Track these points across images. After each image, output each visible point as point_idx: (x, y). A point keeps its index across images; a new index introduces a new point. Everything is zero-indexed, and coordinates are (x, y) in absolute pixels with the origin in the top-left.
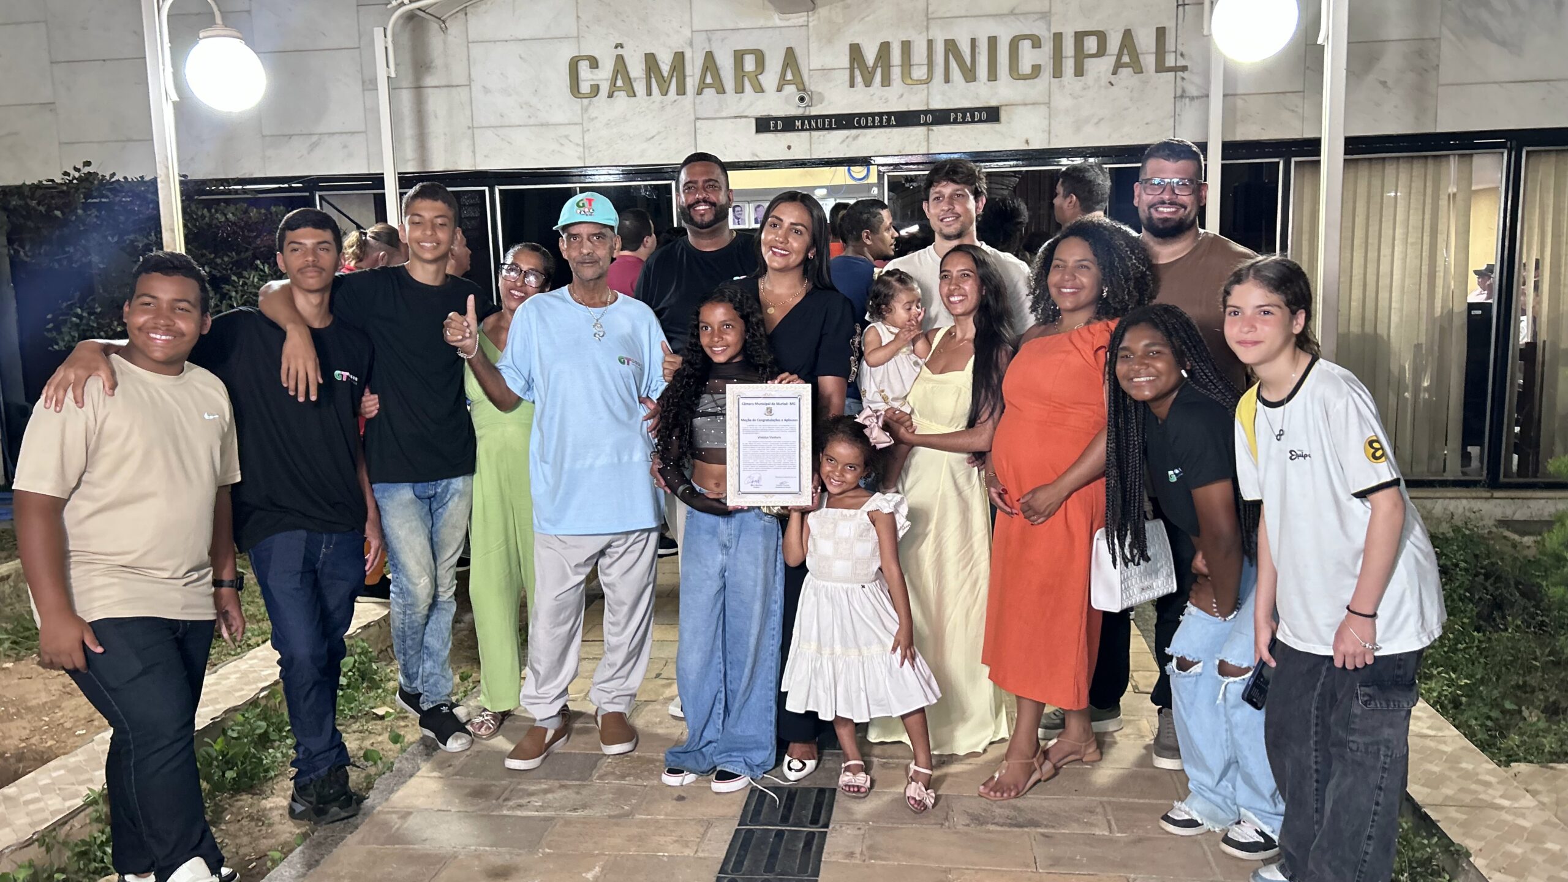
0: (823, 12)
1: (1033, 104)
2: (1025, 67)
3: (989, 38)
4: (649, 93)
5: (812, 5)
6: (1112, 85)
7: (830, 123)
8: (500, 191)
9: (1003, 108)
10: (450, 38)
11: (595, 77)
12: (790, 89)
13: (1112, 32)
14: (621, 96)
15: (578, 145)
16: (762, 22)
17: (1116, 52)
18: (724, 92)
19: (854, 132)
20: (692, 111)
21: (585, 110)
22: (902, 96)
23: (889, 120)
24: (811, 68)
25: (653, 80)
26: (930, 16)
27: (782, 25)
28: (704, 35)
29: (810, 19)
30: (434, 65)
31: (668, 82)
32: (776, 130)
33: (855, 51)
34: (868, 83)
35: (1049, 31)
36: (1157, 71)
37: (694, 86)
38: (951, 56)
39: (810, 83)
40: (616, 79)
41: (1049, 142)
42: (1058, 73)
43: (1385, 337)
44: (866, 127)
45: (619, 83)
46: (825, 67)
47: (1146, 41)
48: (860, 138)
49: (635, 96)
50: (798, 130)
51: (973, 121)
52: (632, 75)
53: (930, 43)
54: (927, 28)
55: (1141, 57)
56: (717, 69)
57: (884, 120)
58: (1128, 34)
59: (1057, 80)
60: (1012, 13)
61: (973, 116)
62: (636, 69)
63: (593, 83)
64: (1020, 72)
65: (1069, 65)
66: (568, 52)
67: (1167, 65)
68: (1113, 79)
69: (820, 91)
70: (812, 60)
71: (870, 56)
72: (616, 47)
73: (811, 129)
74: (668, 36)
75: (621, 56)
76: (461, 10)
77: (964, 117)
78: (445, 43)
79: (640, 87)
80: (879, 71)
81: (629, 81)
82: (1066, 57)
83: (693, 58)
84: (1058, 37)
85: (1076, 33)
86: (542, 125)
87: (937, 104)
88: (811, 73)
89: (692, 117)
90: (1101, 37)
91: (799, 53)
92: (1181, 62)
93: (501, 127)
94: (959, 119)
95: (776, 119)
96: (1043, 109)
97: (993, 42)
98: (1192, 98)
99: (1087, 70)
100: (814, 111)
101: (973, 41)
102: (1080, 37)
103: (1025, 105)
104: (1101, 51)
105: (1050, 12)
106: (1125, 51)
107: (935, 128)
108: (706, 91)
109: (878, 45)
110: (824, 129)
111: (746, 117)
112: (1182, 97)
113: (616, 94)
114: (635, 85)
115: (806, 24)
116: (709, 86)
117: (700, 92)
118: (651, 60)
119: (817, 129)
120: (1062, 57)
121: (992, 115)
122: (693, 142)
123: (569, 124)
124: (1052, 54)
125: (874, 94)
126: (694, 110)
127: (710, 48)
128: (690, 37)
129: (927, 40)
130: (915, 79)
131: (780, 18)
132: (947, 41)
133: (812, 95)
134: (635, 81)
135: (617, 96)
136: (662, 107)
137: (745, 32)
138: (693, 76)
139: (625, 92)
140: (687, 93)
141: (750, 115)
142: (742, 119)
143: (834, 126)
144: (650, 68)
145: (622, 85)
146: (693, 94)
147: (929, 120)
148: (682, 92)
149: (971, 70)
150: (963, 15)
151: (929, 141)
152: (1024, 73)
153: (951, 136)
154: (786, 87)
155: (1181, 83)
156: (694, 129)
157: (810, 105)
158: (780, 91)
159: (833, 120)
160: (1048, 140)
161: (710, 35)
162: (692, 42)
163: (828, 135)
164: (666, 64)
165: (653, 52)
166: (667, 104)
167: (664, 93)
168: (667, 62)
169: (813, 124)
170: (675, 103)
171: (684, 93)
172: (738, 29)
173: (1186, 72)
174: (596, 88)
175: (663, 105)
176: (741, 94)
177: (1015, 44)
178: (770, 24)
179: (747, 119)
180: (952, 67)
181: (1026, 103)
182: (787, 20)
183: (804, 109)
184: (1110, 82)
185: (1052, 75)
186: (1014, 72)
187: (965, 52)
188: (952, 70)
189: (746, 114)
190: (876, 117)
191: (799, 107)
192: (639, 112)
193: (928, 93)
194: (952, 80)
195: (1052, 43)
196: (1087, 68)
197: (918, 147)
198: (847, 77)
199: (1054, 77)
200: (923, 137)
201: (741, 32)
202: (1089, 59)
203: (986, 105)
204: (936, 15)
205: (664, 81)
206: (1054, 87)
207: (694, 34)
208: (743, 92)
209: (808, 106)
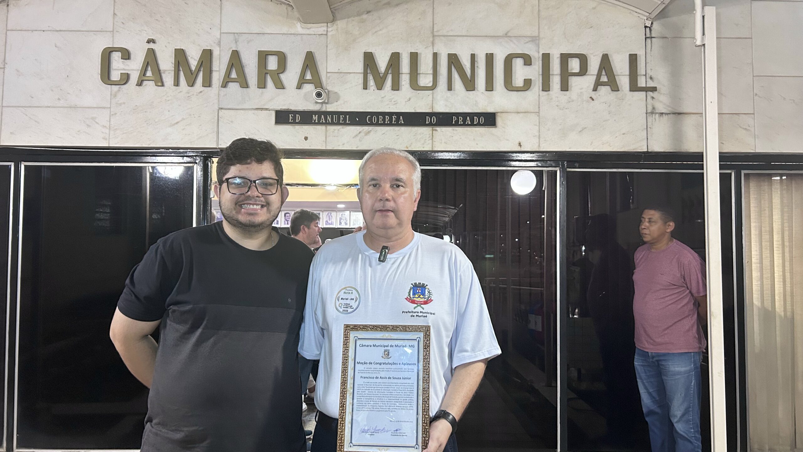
0: (341, 24)
1: (525, 112)
2: (518, 81)
3: (487, 54)
4: (177, 83)
5: (332, 18)
6: (593, 100)
7: (345, 119)
8: (25, 166)
9: (499, 114)
11: (127, 68)
13: (592, 56)
14: (149, 86)
15: (104, 127)
16: (285, 30)
17: (596, 72)
18: (247, 87)
19: (366, 128)
20: (216, 101)
21: (114, 96)
22: (410, 99)
23: (398, 119)
24: (328, 71)
25: (182, 74)
26: (435, 34)
27: (304, 33)
28: (231, 37)
29: (329, 29)
31: (195, 75)
32: (294, 123)
33: (369, 59)
34: (380, 86)
36: (631, 90)
37: (219, 79)
38: (453, 69)
39: (327, 84)
40: (146, 70)
41: (539, 146)
42: (546, 87)
44: (377, 124)
45: (149, 73)
46: (339, 71)
47: (621, 65)
48: (372, 133)
49: (163, 85)
50: (315, 124)
51: (472, 125)
52: (162, 67)
53: (435, 55)
54: (433, 44)
55: (617, 78)
56: (242, 67)
57: (394, 119)
58: (605, 60)
59: (545, 93)
60: (506, 35)
61: (472, 120)
62: (166, 63)
63: (123, 72)
64: (514, 85)
65: (556, 81)
66: (102, 44)
67: (639, 85)
68: (593, 94)
69: (336, 91)
70: (328, 65)
71: (382, 63)
72: (149, 42)
73: (326, 123)
74: (198, 35)
75: (153, 50)
77: (464, 120)
79: (168, 79)
80: (390, 77)
81: (158, 73)
82: (553, 75)
83: (220, 55)
84: (546, 58)
85: (562, 55)
86: (70, 107)
87: (441, 108)
88: (328, 75)
89: (216, 107)
90: (583, 59)
91: (318, 57)
92: (651, 84)
93: (30, 107)
94: (461, 122)
95: (295, 113)
96: (534, 118)
97: (490, 58)
100: (330, 108)
101: (473, 56)
102: (565, 58)
103: (518, 113)
104: (583, 71)
105: (539, 36)
106: (604, 73)
107: (438, 129)
108: (231, 84)
109: (390, 54)
110: (338, 124)
111: (267, 109)
112: (652, 113)
113: (145, 83)
114: (164, 76)
115: (325, 33)
116: (234, 81)
117: (224, 85)
118: (180, 55)
119: (333, 124)
120: (549, 75)
121: (489, 120)
122: (216, 129)
123: (97, 108)
124: (541, 71)
125: (385, 96)
126: (219, 101)
127: (237, 48)
128: (219, 37)
129: (433, 52)
130: (422, 85)
131: (303, 26)
132: (450, 55)
133: (328, 93)
134: (164, 73)
135: (146, 85)
136: (189, 97)
137: (269, 36)
138: (219, 71)
139: (153, 81)
140: (213, 86)
141: (271, 108)
142: (263, 111)
143: (347, 122)
144: (178, 62)
145: (152, 75)
146: (219, 87)
147: (434, 122)
148: (208, 85)
149: (471, 81)
150: (464, 34)
151: (434, 140)
152: (517, 86)
153: (452, 137)
154: (305, 84)
155: (652, 101)
156: (217, 117)
157: (326, 101)
158: (300, 89)
159: (348, 116)
160: (538, 144)
161: (237, 37)
162: (220, 42)
163: (342, 129)
164: (195, 60)
165: (183, 49)
166: (193, 95)
167: (191, 85)
168: (196, 58)
169: (329, 119)
170: (202, 94)
171: (210, 86)
172: (263, 34)
173: (656, 93)
174: (126, 77)
175: (189, 95)
176: (264, 89)
177: (509, 61)
178: (293, 31)
179: (268, 111)
180: (454, 77)
181: (519, 111)
182: (308, 29)
183: (320, 106)
184: (591, 97)
185: (541, 88)
186: (508, 84)
187: (465, 65)
188: (455, 80)
189: (267, 107)
190: (386, 117)
191: (317, 103)
192: (166, 100)
193: (433, 98)
194: (455, 88)
195: (541, 62)
196: (571, 85)
197: (423, 144)
198: (361, 80)
199: (543, 90)
200: (428, 136)
201: (266, 36)
202: (573, 77)
203: (484, 111)
204: (440, 33)
205: (192, 74)
206: (543, 99)
207: (224, 36)
208: (265, 87)
209: (324, 103)
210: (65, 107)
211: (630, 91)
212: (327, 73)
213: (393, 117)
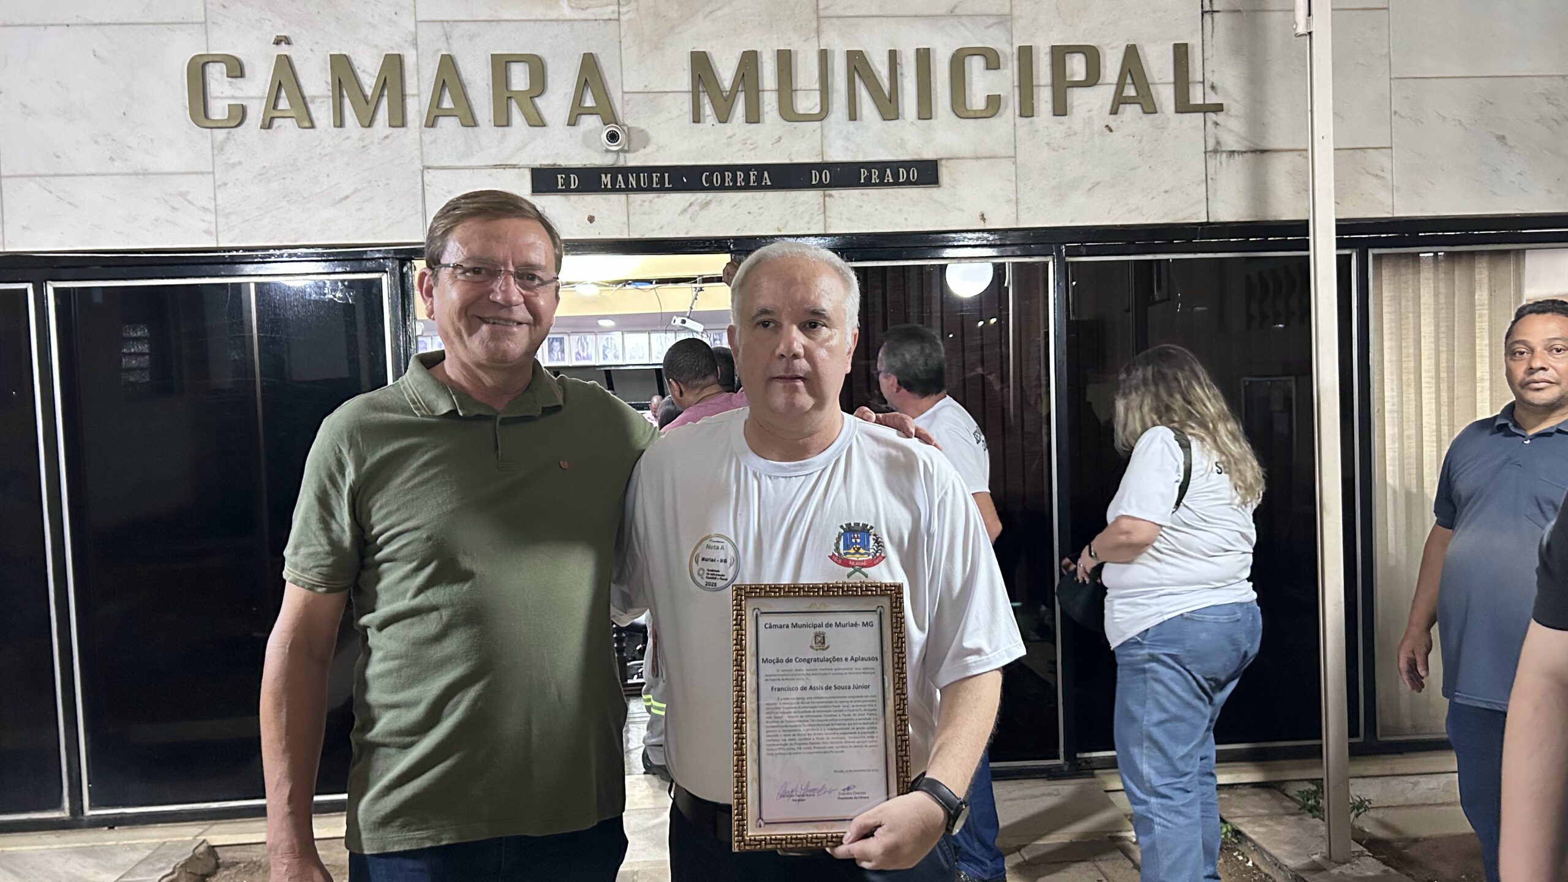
1: (990, 158)
2: (977, 102)
3: (918, 50)
4: (340, 122)
6: (1111, 130)
7: (661, 180)
8: (56, 290)
9: (943, 162)
11: (238, 94)
13: (1107, 50)
14: (286, 128)
15: (205, 209)
16: (537, 13)
17: (1115, 80)
18: (475, 124)
19: (701, 196)
20: (417, 153)
21: (219, 149)
22: (780, 138)
23: (759, 178)
24: (626, 89)
25: (347, 102)
26: (822, 13)
27: (576, 17)
28: (438, 29)
29: (623, 10)
31: (373, 104)
32: (567, 190)
33: (701, 65)
34: (724, 117)
36: (1179, 110)
37: (419, 111)
38: (858, 80)
39: (626, 115)
40: (277, 98)
41: (1017, 218)
42: (1027, 110)
44: (723, 188)
45: (284, 104)
46: (647, 90)
47: (1159, 65)
48: (712, 206)
49: (313, 126)
50: (606, 190)
51: (896, 183)
52: (308, 91)
53: (824, 56)
54: (818, 32)
55: (1153, 88)
56: (462, 86)
57: (752, 178)
58: (1132, 54)
59: (1026, 120)
60: (952, 14)
61: (896, 175)
62: (315, 82)
63: (232, 102)
64: (968, 108)
65: (1044, 97)
66: (188, 47)
67: (1192, 102)
68: (1112, 121)
69: (642, 126)
70: (625, 78)
71: (726, 72)
72: (278, 42)
73: (628, 190)
74: (373, 26)
75: (288, 58)
77: (882, 176)
79: (323, 113)
80: (741, 99)
81: (301, 102)
82: (1039, 86)
83: (418, 65)
84: (1026, 54)
85: (1054, 48)
86: (136, 174)
87: (837, 154)
88: (627, 97)
89: (418, 165)
90: (1092, 55)
91: (606, 64)
92: (1213, 99)
93: (55, 175)
94: (875, 179)
95: (567, 171)
96: (1007, 167)
97: (924, 57)
98: (1231, 154)
99: (1072, 107)
100: (633, 160)
101: (893, 55)
102: (1059, 54)
103: (978, 158)
104: (1093, 78)
105: (1011, 14)
106: (1129, 80)
107: (835, 192)
108: (443, 121)
109: (739, 55)
110: (650, 189)
111: (514, 166)
112: (1215, 151)
113: (277, 122)
114: (311, 107)
115: (616, 16)
116: (448, 114)
117: (431, 123)
118: (342, 67)
119: (639, 189)
120: (1032, 86)
121: (926, 173)
122: (420, 208)
123: (189, 173)
124: (1016, 79)
125: (734, 135)
126: (422, 153)
127: (450, 49)
128: (414, 30)
129: (817, 49)
130: (801, 112)
131: (573, 5)
132: (850, 54)
133: (629, 132)
134: (313, 102)
135: (279, 127)
136: (364, 147)
137: (509, 25)
138: (418, 95)
139: (294, 120)
140: (409, 125)
141: (522, 164)
142: (508, 170)
143: (667, 185)
144: (340, 80)
145: (289, 108)
146: (420, 126)
147: (826, 180)
148: (399, 123)
149: (890, 101)
150: (874, 13)
151: (827, 213)
152: (975, 108)
153: (861, 207)
154: (584, 117)
155: (1214, 130)
156: (420, 184)
157: (626, 148)
158: (574, 125)
159: (666, 175)
160: (1015, 215)
161: (448, 29)
162: (416, 39)
163: (657, 200)
164: (370, 75)
165: (346, 53)
166: (372, 143)
167: (367, 124)
168: (372, 71)
169: (632, 181)
170: (388, 141)
171: (403, 124)
172: (498, 21)
173: (1221, 114)
174: (239, 111)
175: (365, 143)
176: (506, 128)
177: (958, 61)
178: (553, 15)
179: (517, 170)
180: (860, 95)
181: (979, 155)
182: (583, 9)
183: (615, 156)
184: (1107, 126)
185: (1017, 112)
186: (959, 106)
187: (879, 72)
188: (861, 100)
189: (514, 162)
190: (738, 173)
191: (607, 151)
192: (320, 154)
193: (822, 135)
194: (861, 115)
195: (1016, 63)
196: (1072, 103)
197: (808, 223)
198: (688, 106)
199: (1021, 115)
200: (817, 207)
201: (504, 25)
202: (1075, 89)
203: (915, 157)
204: (830, 12)
205: (367, 103)
206: (1021, 131)
207: (422, 27)
208: (508, 124)
209: (622, 151)
210: (129, 174)
211: (1177, 112)
212: (623, 92)
213: (751, 173)
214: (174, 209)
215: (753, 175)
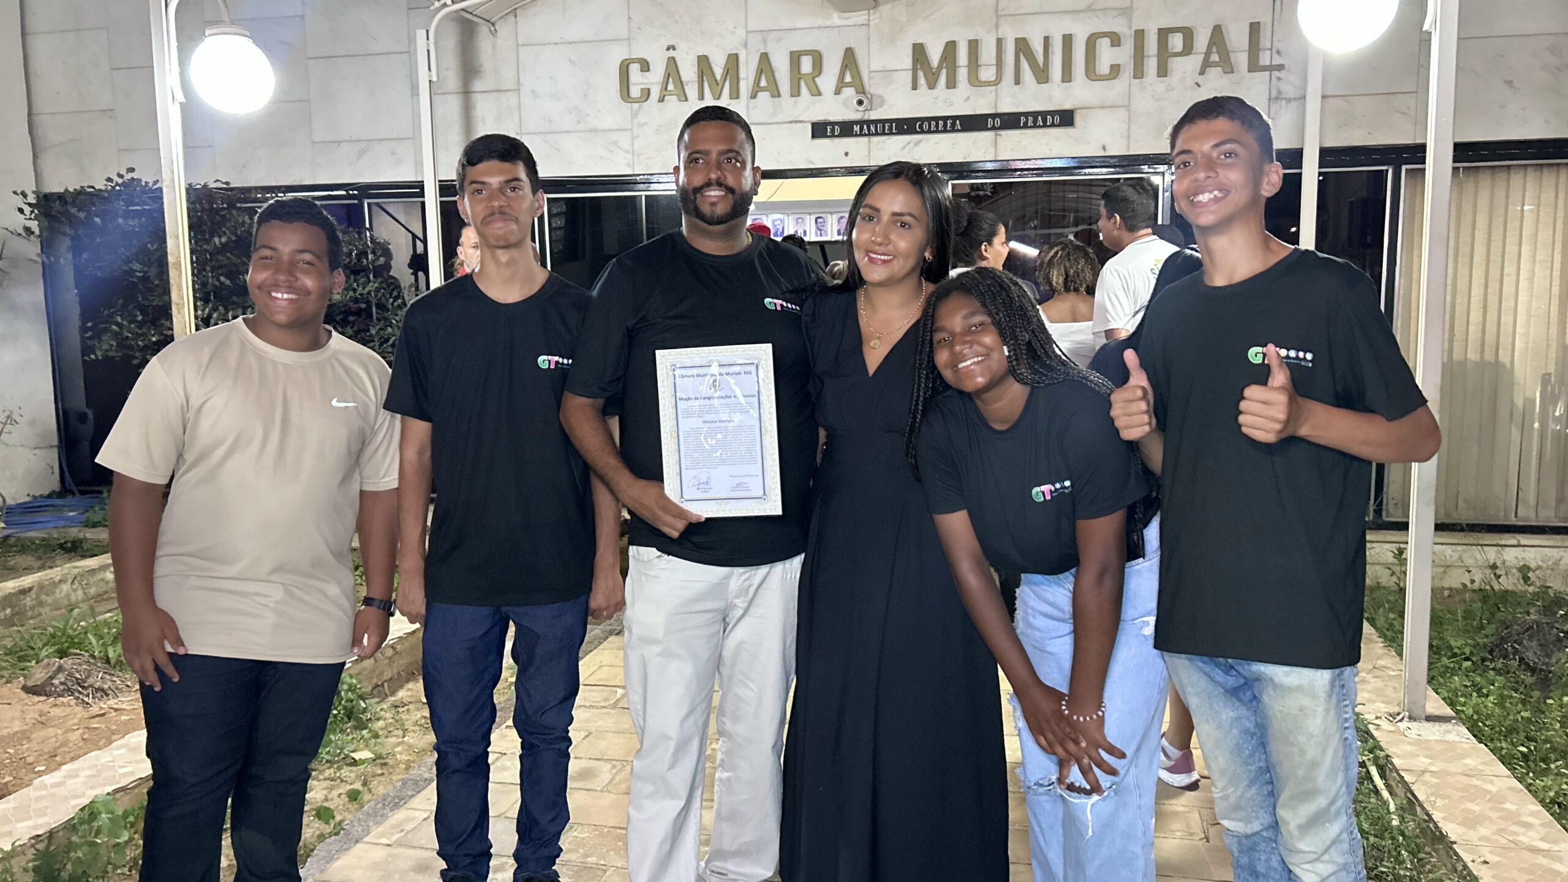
0: (885, 9)
1: (1112, 107)
2: (1103, 68)
3: (1064, 36)
4: (701, 97)
5: (874, 3)
6: (1199, 86)
7: (891, 128)
9: (1079, 111)
10: (499, 41)
11: (645, 81)
12: (849, 92)
13: (1200, 29)
14: (672, 100)
15: (627, 152)
16: (820, 22)
17: (1204, 50)
18: (779, 96)
19: (916, 137)
21: (635, 115)
22: (968, 98)
23: (953, 125)
24: (871, 69)
25: (706, 84)
26: (1000, 13)
27: (841, 24)
28: (759, 36)
29: (871, 18)
30: (483, 69)
31: (721, 85)
32: (833, 136)
33: (919, 52)
34: (932, 86)
35: (1131, 28)
36: (1251, 70)
37: (747, 89)
38: (1022, 57)
39: (870, 86)
40: (667, 83)
41: (1128, 149)
42: (1139, 72)
43: (1508, 366)
44: (929, 132)
45: (671, 87)
46: (884, 69)
47: (1238, 38)
48: (923, 144)
49: (686, 100)
50: (857, 135)
51: (1045, 126)
52: (683, 79)
53: (1000, 42)
54: (997, 26)
55: (1232, 56)
56: (773, 72)
57: (949, 125)
58: (1217, 33)
59: (1137, 81)
60: (1090, 9)
61: (1045, 120)
62: (689, 72)
63: (643, 87)
64: (1097, 73)
65: (1151, 65)
66: (618, 54)
67: (1261, 63)
68: (1200, 79)
69: (880, 94)
70: (871, 62)
71: (935, 56)
72: (668, 49)
73: (870, 134)
74: (722, 36)
75: (673, 58)
76: (511, 12)
77: (1035, 121)
78: (494, 46)
79: (692, 91)
80: (944, 71)
81: (681, 84)
82: (1148, 56)
83: (747, 59)
84: (1140, 35)
85: (1160, 30)
86: (591, 131)
87: (1006, 107)
88: (872, 74)
90: (1188, 34)
91: (860, 54)
92: (1277, 61)
93: (549, 132)
94: (1030, 123)
95: (833, 124)
96: (1122, 113)
97: (1068, 40)
98: (1289, 100)
99: (1172, 71)
100: (874, 115)
101: (1047, 40)
102: (1164, 34)
103: (1103, 108)
104: (1188, 50)
105: (1131, 8)
106: (1214, 50)
107: (1003, 133)
108: (761, 95)
109: (943, 44)
110: (884, 134)
111: (801, 122)
112: (1277, 99)
113: (667, 98)
114: (686, 88)
115: (866, 22)
116: (764, 89)
117: (754, 96)
118: (704, 62)
119: (877, 134)
120: (1143, 56)
121: (1066, 118)
123: (618, 130)
124: (1132, 52)
125: (938, 96)
127: (766, 49)
128: (745, 38)
129: (996, 38)
130: (983, 80)
131: (840, 16)
132: (1017, 40)
133: (871, 98)
134: (687, 84)
135: (668, 100)
137: (802, 31)
138: (747, 78)
139: (676, 96)
140: (741, 97)
141: (807, 119)
142: (798, 124)
143: (894, 131)
144: (702, 71)
145: (674, 89)
146: (747, 98)
147: (997, 125)
148: (735, 96)
149: (1043, 71)
150: (1036, 11)
151: (997, 146)
152: (1102, 73)
153: (1020, 143)
154: (844, 89)
155: (1277, 83)
157: (869, 108)
158: (838, 94)
159: (894, 124)
160: (1127, 146)
161: (765, 36)
162: (746, 43)
163: (888, 140)
164: (719, 67)
165: (706, 54)
167: (717, 97)
168: (721, 65)
169: (872, 129)
171: (738, 98)
172: (795, 29)
173: (1283, 71)
174: (646, 93)
176: (797, 98)
177: (1091, 43)
178: (828, 23)
179: (803, 124)
180: (1023, 68)
181: (1105, 105)
182: (846, 19)
183: (862, 113)
184: (1197, 83)
185: (1132, 75)
186: (1091, 72)
187: (1037, 51)
188: (1023, 71)
189: (802, 119)
190: (940, 122)
191: (858, 111)
193: (997, 95)
194: (1023, 81)
195: (1133, 40)
196: (1171, 68)
197: (985, 153)
198: (910, 79)
199: (1134, 78)
200: (990, 142)
201: (798, 31)
202: (1174, 58)
203: (1059, 108)
204: (1006, 12)
205: (718, 85)
206: (1134, 89)
207: (749, 35)
208: (799, 95)
209: (867, 110)
210: (585, 131)
211: (1249, 71)
212: (870, 72)
214: (611, 151)
215: (949, 122)
